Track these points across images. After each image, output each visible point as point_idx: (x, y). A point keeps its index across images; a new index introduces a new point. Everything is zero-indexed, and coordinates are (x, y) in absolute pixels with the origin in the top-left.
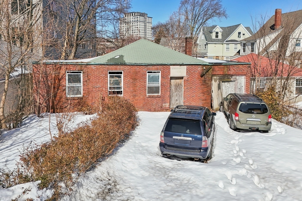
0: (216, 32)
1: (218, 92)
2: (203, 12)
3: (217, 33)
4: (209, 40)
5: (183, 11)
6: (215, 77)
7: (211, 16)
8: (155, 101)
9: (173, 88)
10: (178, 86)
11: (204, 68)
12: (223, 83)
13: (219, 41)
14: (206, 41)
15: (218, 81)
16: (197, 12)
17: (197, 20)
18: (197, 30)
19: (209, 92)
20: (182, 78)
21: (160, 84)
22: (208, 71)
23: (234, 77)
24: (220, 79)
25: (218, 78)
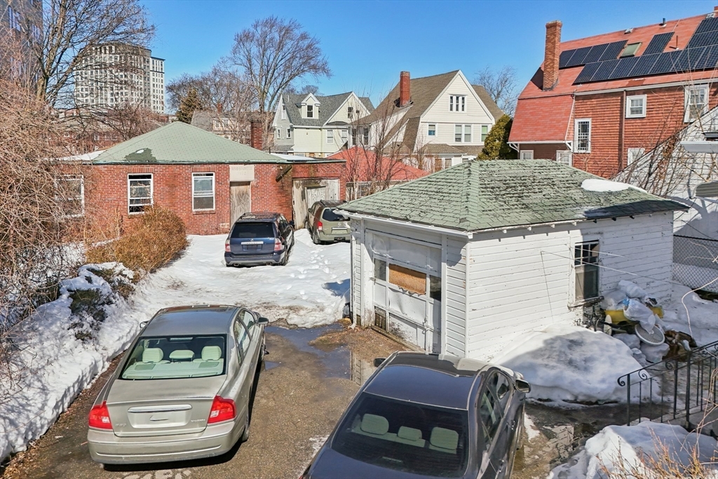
0: (308, 106)
1: (302, 203)
2: (283, 61)
3: (310, 108)
4: (295, 121)
5: (241, 56)
6: (297, 182)
7: (299, 72)
8: (207, 220)
9: (235, 199)
10: (242, 196)
11: (281, 168)
12: (309, 190)
13: (313, 122)
14: (291, 122)
15: (301, 187)
16: (271, 60)
17: (271, 78)
18: (273, 98)
19: (289, 204)
20: (248, 183)
21: (214, 193)
22: (286, 173)
23: (323, 181)
24: (304, 184)
25: (301, 182)
